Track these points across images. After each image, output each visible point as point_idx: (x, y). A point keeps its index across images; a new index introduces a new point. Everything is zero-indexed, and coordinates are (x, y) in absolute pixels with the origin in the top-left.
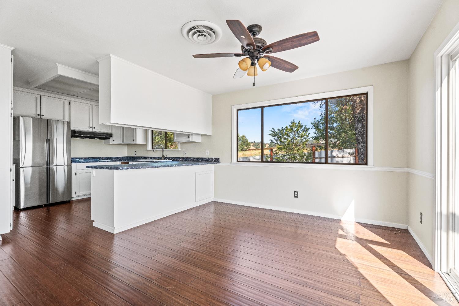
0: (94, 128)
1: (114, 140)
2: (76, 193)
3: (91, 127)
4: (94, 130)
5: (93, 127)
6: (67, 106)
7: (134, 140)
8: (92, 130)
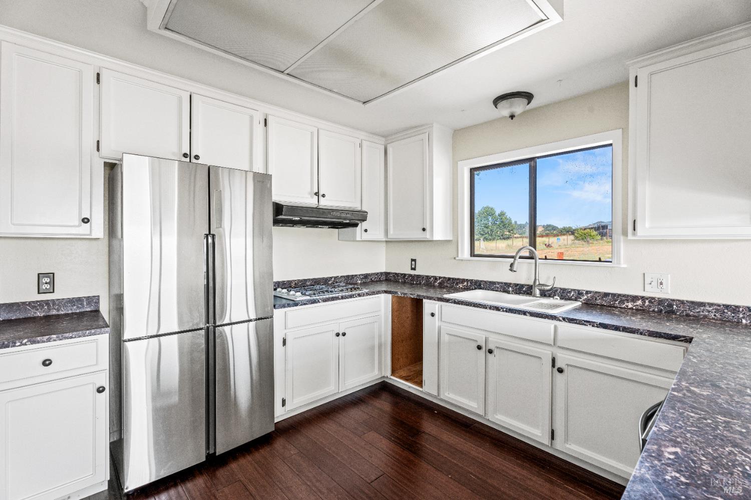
0: (323, 196)
1: (366, 231)
2: (284, 402)
3: (317, 194)
4: (325, 203)
5: (321, 193)
6: (259, 128)
7: (424, 230)
8: (317, 203)
